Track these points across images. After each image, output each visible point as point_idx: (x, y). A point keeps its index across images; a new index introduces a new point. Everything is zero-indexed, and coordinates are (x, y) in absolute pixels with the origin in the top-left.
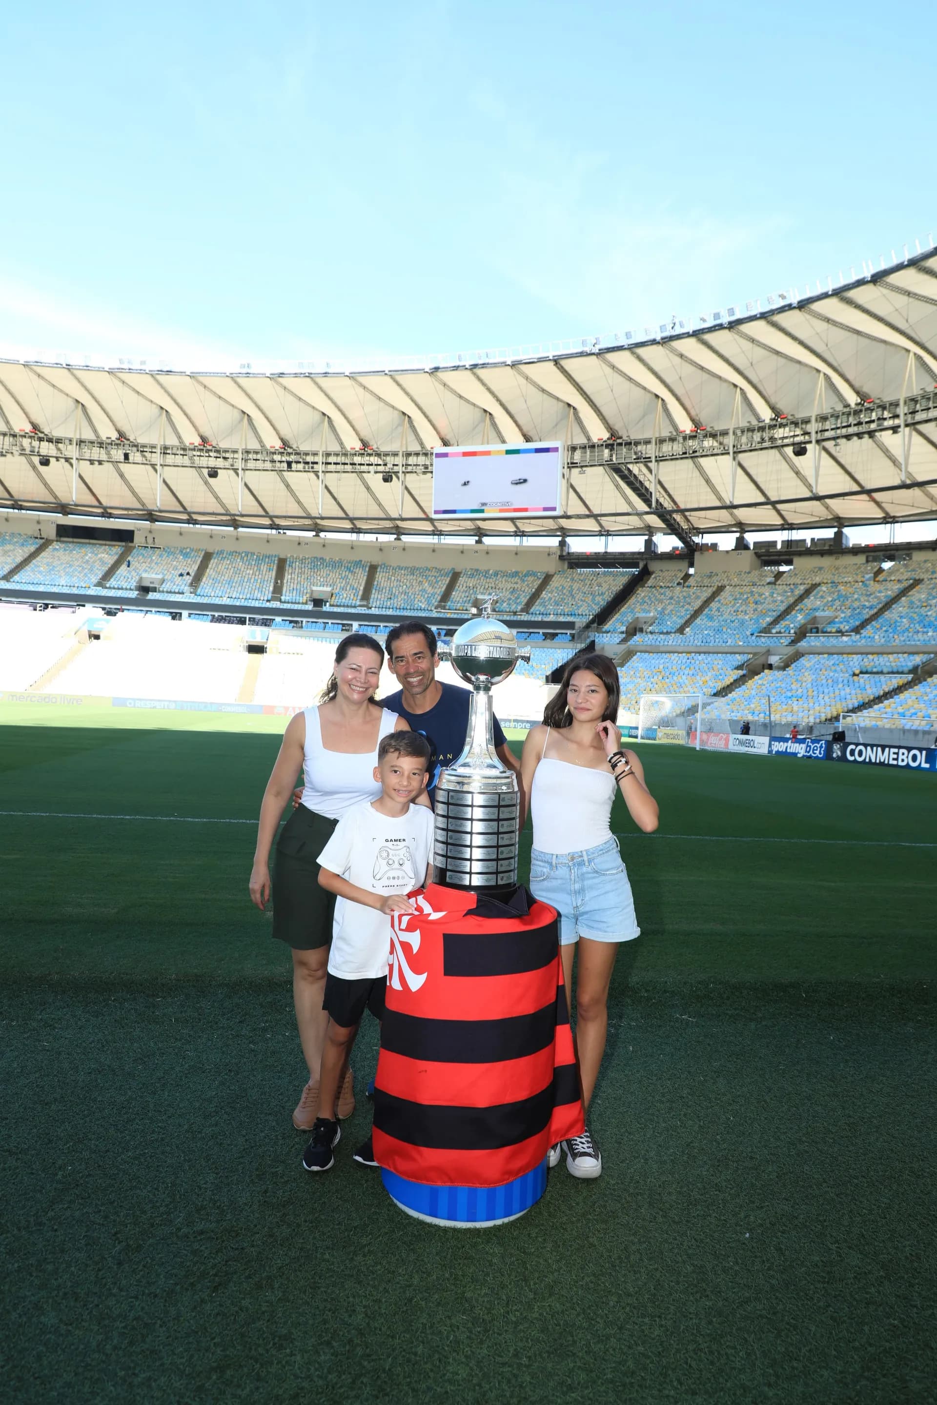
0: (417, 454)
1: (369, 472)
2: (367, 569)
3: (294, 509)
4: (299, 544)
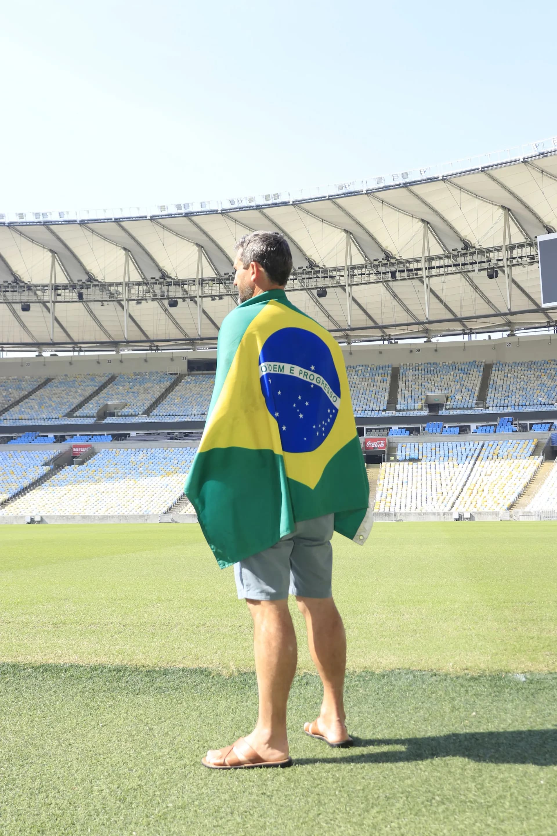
0: (521, 246)
1: (473, 271)
2: (482, 369)
3: (403, 317)
4: (411, 351)
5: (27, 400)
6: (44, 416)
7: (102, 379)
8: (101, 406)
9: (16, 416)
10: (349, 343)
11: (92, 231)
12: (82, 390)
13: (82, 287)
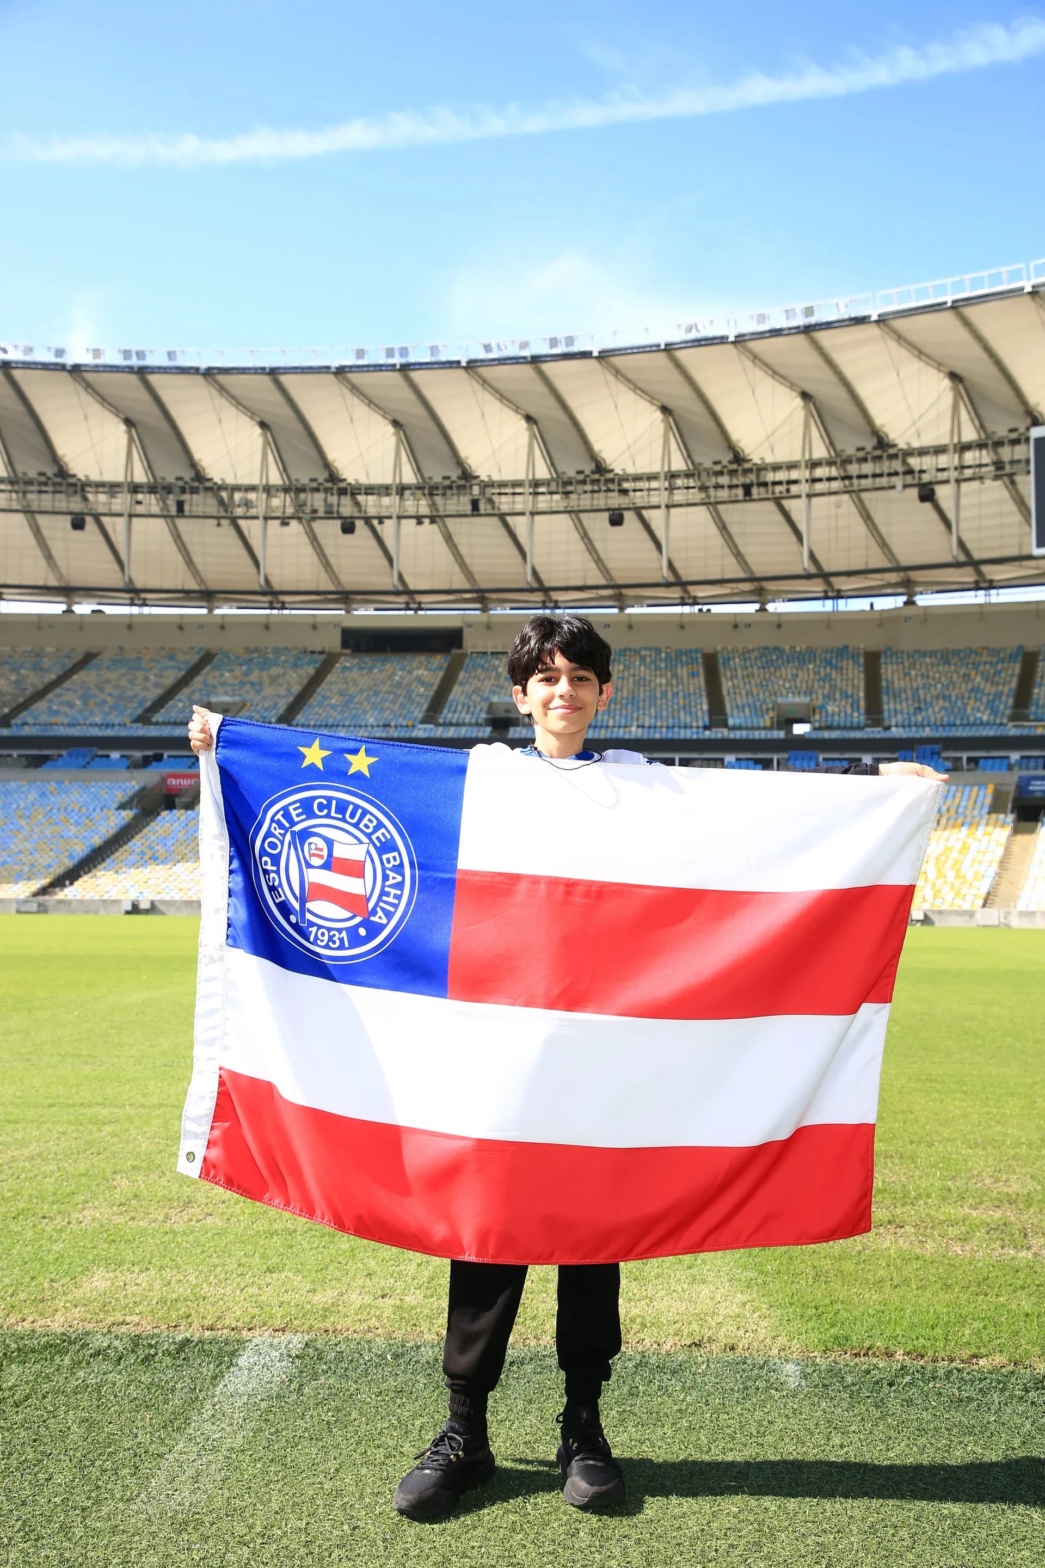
0: (977, 446)
2: (866, 660)
3: (727, 568)
4: (736, 627)
5: (58, 690)
6: (97, 720)
7: (188, 657)
9: (44, 719)
10: (622, 609)
11: (222, 389)
12: (155, 675)
13: (183, 491)
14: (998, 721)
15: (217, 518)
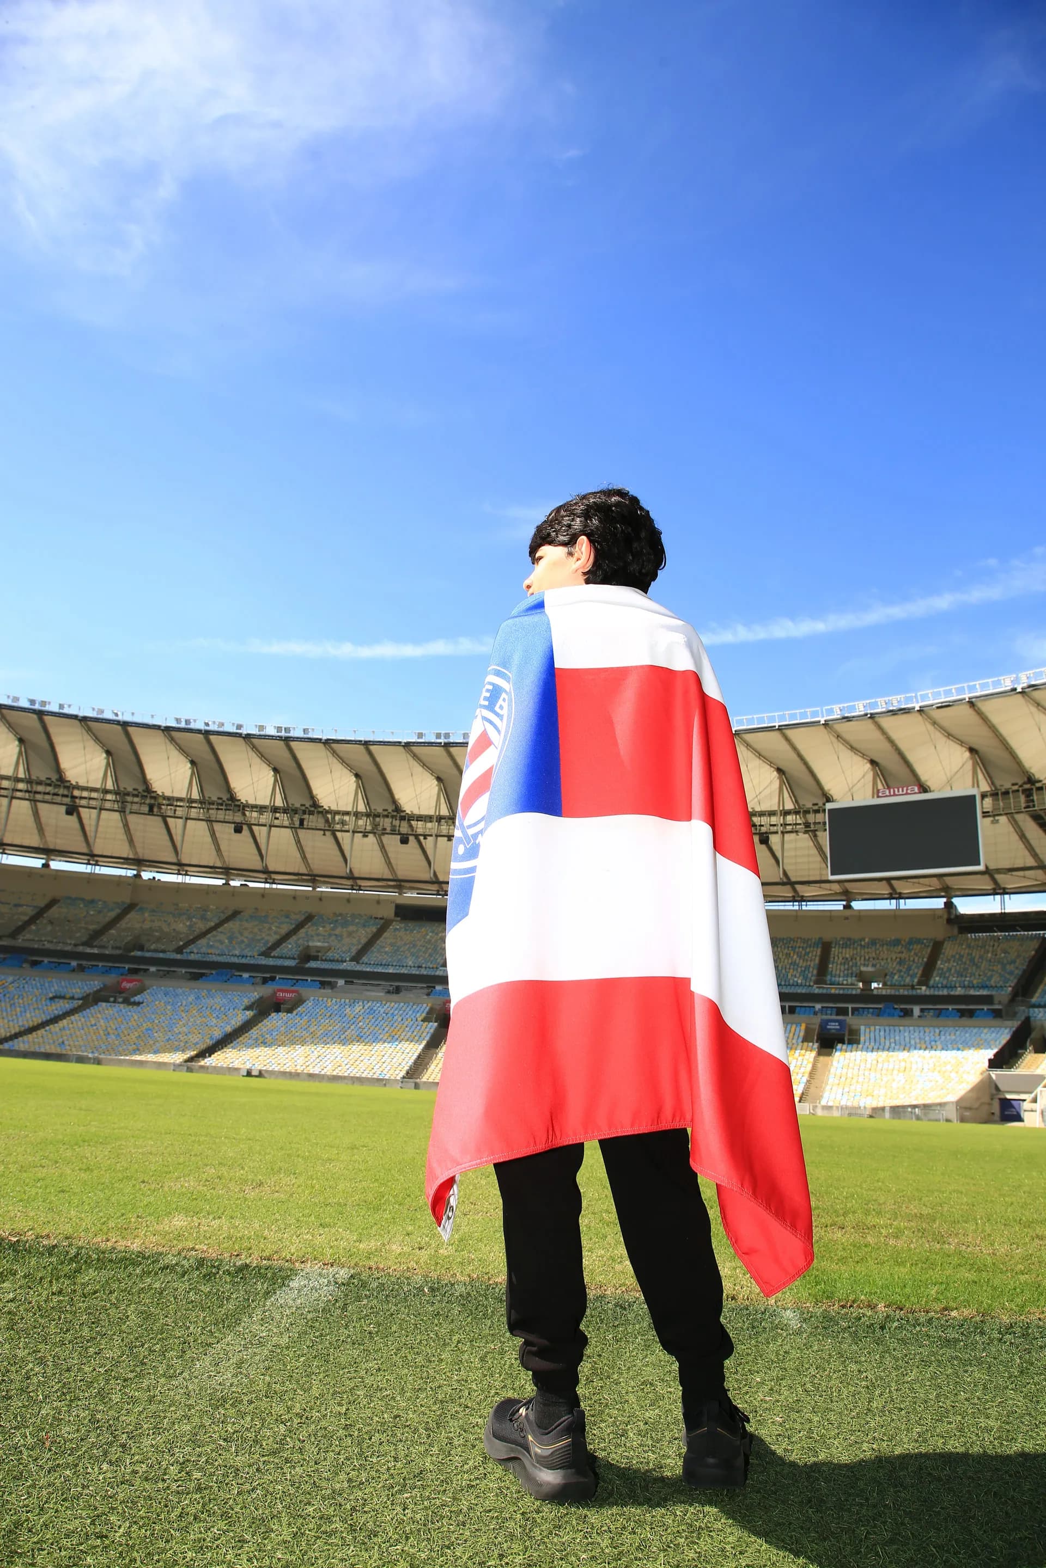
5: (214, 933)
6: (237, 952)
7: (297, 917)
8: (301, 948)
9: (204, 950)
11: (334, 753)
12: (276, 927)
13: (304, 812)
14: (808, 984)
15: (324, 830)
